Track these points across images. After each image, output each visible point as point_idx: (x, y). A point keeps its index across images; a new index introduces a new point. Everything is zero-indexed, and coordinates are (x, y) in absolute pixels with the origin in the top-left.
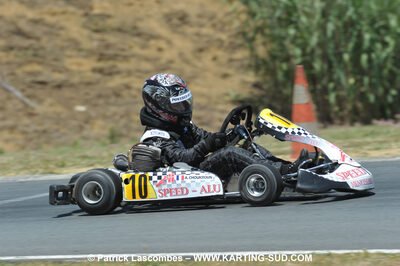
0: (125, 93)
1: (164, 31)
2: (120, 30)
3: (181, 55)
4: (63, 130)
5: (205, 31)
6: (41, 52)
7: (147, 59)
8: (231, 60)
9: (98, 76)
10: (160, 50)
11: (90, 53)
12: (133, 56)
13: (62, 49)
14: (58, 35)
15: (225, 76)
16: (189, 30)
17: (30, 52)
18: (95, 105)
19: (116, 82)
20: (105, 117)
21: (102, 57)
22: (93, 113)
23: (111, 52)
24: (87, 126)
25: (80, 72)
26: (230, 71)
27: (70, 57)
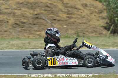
0: (75, 23)
1: (82, 8)
2: (71, 7)
3: (87, 14)
4: (62, 32)
5: (92, 9)
6: (53, 12)
7: (79, 15)
8: (99, 16)
9: (68, 18)
10: (81, 13)
11: (65, 13)
12: (75, 14)
13: (58, 11)
14: (57, 8)
15: (98, 20)
16: (88, 8)
17: (51, 12)
18: (68, 26)
19: (72, 20)
20: (71, 29)
21: (68, 14)
22: (68, 28)
23: (70, 13)
24: (67, 31)
25: (63, 17)
26: (99, 19)
27: (60, 13)
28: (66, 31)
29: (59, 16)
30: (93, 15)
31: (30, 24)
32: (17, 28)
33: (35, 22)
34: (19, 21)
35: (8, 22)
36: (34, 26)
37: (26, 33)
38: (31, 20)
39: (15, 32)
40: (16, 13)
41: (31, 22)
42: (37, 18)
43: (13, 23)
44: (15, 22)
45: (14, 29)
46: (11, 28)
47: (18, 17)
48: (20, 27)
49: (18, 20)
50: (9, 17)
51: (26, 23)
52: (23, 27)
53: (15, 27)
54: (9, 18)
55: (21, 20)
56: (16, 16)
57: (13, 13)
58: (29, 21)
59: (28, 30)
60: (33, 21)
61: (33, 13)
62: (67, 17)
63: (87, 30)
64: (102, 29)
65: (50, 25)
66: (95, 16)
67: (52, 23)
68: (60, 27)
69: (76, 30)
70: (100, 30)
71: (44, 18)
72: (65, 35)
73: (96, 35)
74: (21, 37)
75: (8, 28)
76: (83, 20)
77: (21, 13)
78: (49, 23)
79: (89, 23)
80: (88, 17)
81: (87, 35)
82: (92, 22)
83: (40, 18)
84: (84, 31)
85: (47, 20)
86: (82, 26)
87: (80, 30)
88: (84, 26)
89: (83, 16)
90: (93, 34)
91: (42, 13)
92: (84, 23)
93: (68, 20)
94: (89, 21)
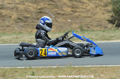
28: (70, 25)
29: (63, 11)
30: (98, 9)
31: (34, 18)
32: (20, 23)
33: (38, 17)
34: (23, 16)
35: (10, 17)
36: (38, 20)
37: (29, 28)
38: (34, 15)
39: (17, 27)
40: (19, 8)
41: (35, 17)
42: (41, 12)
43: (16, 18)
44: (18, 17)
45: (17, 24)
46: (13, 23)
47: (21, 12)
48: (23, 21)
49: (21, 14)
50: (12, 11)
51: (30, 18)
52: (26, 22)
53: (18, 22)
54: (11, 13)
55: (24, 14)
56: (20, 10)
57: (16, 8)
58: (32, 15)
59: (31, 24)
60: (36, 16)
61: (37, 7)
62: (71, 11)
63: (91, 24)
64: (107, 22)
65: (54, 19)
66: (100, 9)
67: (56, 17)
68: (64, 22)
69: (80, 24)
70: (105, 24)
71: (47, 12)
72: (69, 29)
73: (101, 29)
74: (24, 32)
75: (11, 23)
76: (88, 14)
77: (24, 8)
78: (53, 17)
79: (94, 17)
80: (93, 11)
81: (92, 29)
82: (97, 15)
83: (44, 13)
84: (89, 25)
85: (51, 15)
86: (87, 20)
87: (84, 24)
88: (88, 20)
89: (88, 9)
90: (98, 28)
91: (46, 8)
92: (89, 17)
93: (72, 14)
94: (94, 15)
